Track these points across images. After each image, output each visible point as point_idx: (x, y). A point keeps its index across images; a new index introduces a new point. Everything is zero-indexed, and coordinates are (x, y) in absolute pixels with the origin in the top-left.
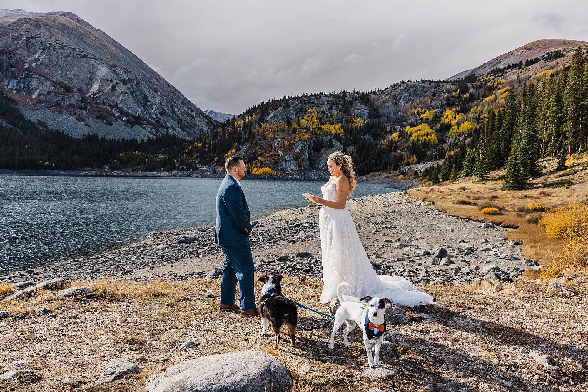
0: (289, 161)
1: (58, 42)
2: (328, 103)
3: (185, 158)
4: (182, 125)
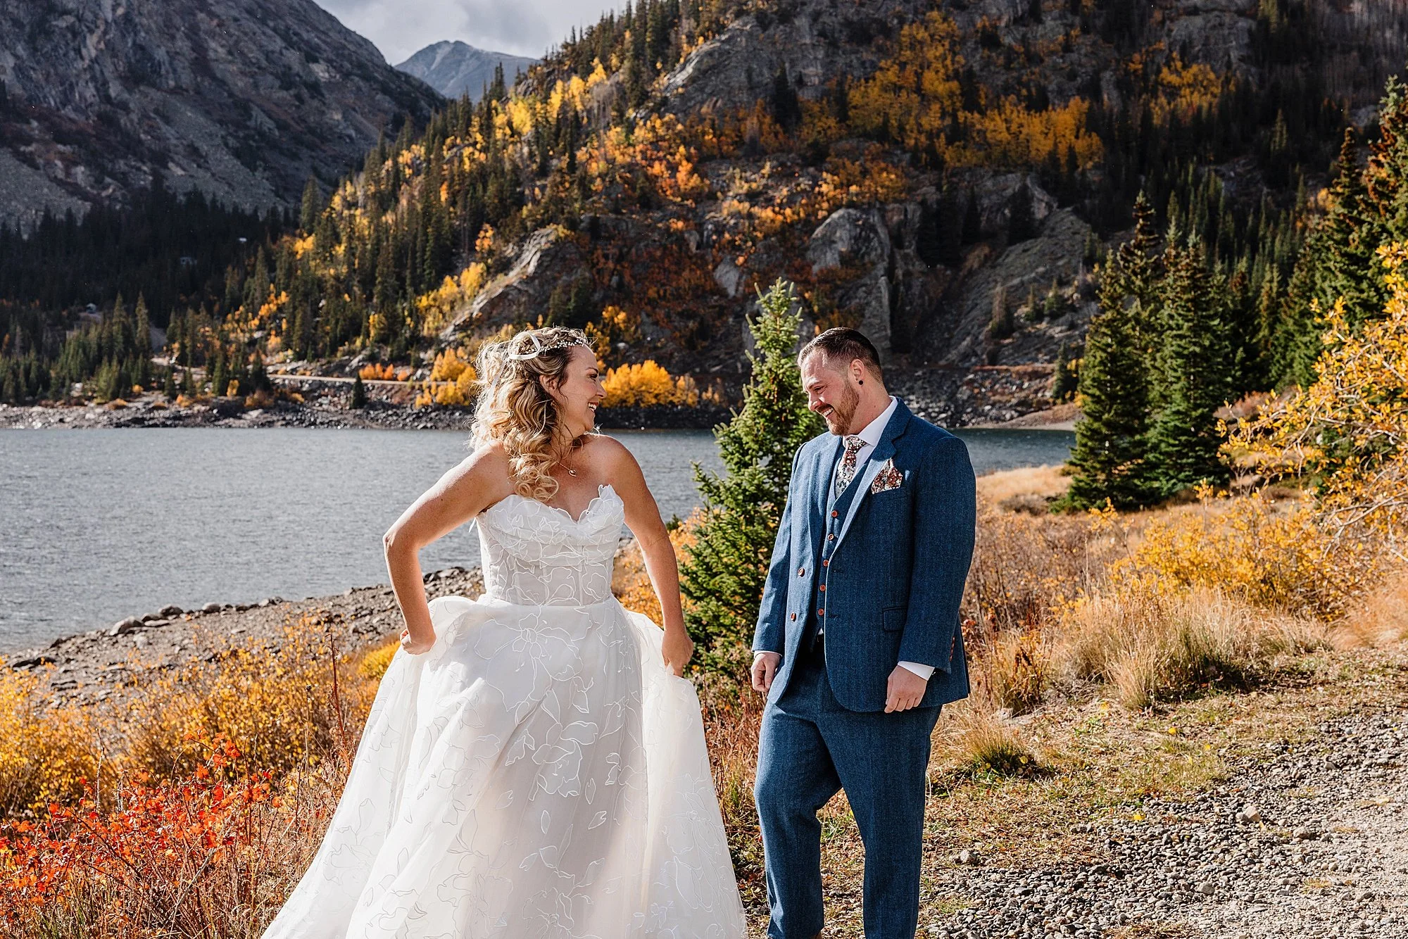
4: (246, 137)
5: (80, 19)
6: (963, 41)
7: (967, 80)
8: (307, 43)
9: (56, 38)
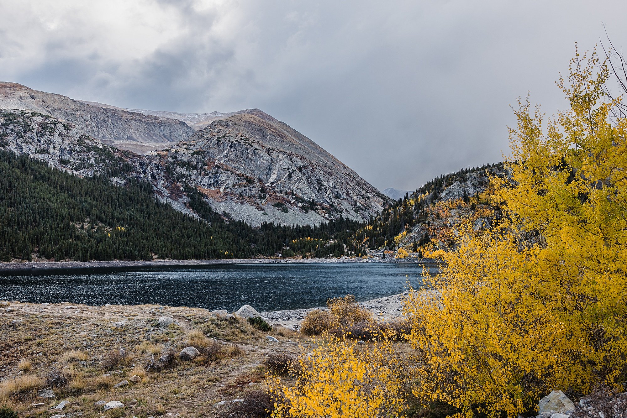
1: (243, 138)
3: (354, 242)
4: (356, 208)
5: (326, 187)
8: (367, 189)
9: (322, 191)
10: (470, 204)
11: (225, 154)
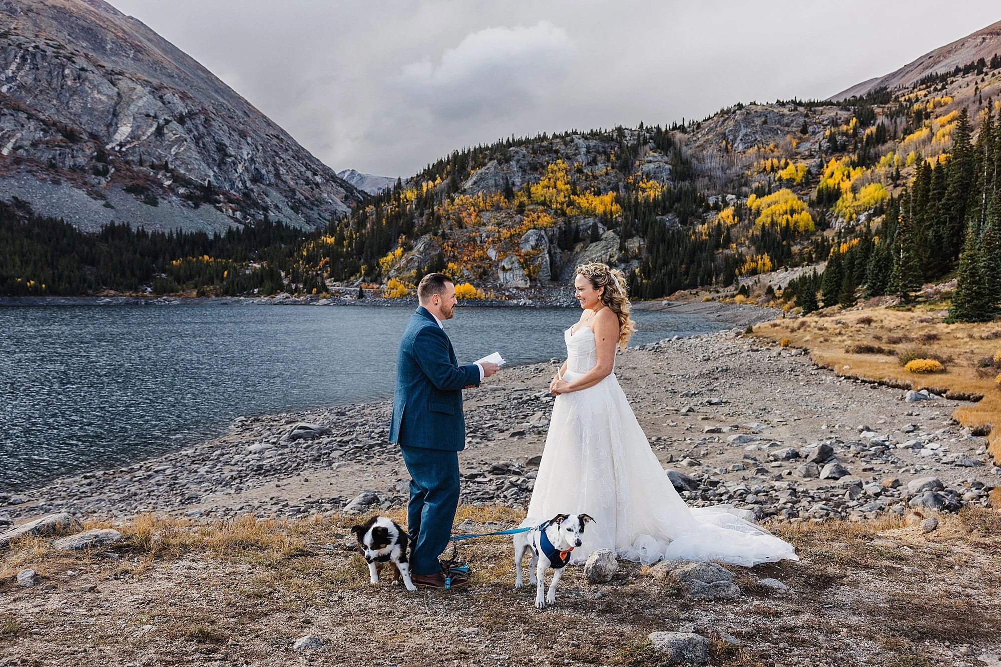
0: (510, 269)
1: (51, 43)
2: (588, 152)
3: (302, 266)
4: (295, 202)
5: (236, 158)
6: (570, 171)
7: (573, 184)
8: (313, 168)
9: (228, 165)
10: (516, 202)
11: (9, 73)
